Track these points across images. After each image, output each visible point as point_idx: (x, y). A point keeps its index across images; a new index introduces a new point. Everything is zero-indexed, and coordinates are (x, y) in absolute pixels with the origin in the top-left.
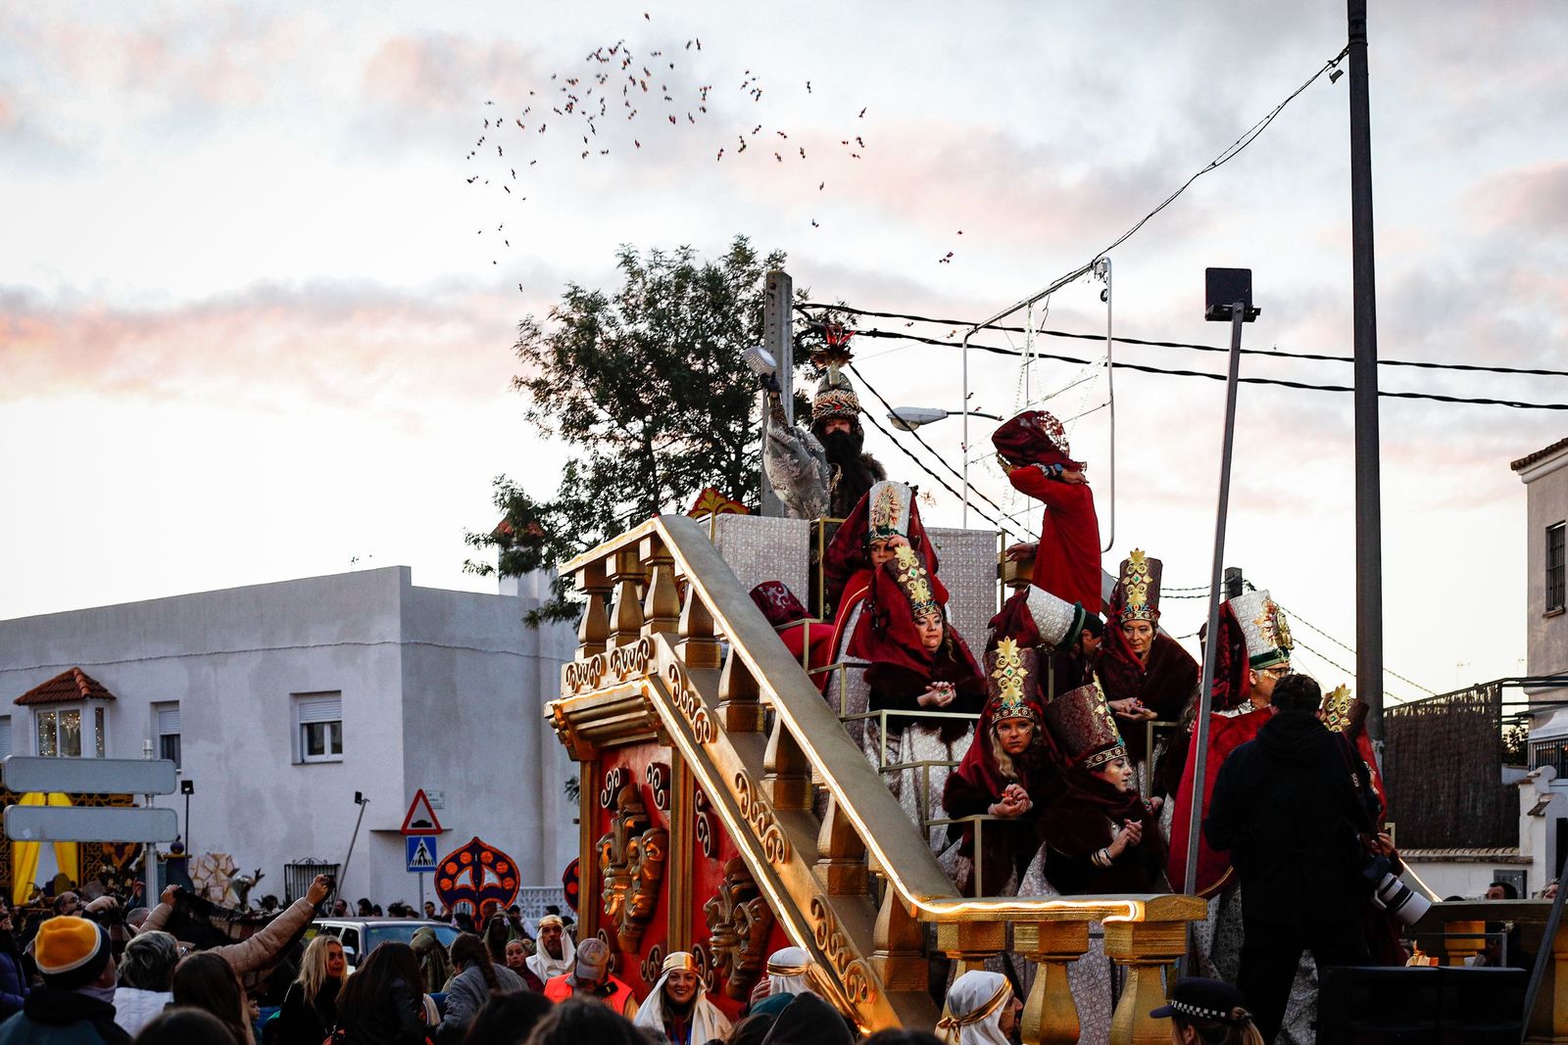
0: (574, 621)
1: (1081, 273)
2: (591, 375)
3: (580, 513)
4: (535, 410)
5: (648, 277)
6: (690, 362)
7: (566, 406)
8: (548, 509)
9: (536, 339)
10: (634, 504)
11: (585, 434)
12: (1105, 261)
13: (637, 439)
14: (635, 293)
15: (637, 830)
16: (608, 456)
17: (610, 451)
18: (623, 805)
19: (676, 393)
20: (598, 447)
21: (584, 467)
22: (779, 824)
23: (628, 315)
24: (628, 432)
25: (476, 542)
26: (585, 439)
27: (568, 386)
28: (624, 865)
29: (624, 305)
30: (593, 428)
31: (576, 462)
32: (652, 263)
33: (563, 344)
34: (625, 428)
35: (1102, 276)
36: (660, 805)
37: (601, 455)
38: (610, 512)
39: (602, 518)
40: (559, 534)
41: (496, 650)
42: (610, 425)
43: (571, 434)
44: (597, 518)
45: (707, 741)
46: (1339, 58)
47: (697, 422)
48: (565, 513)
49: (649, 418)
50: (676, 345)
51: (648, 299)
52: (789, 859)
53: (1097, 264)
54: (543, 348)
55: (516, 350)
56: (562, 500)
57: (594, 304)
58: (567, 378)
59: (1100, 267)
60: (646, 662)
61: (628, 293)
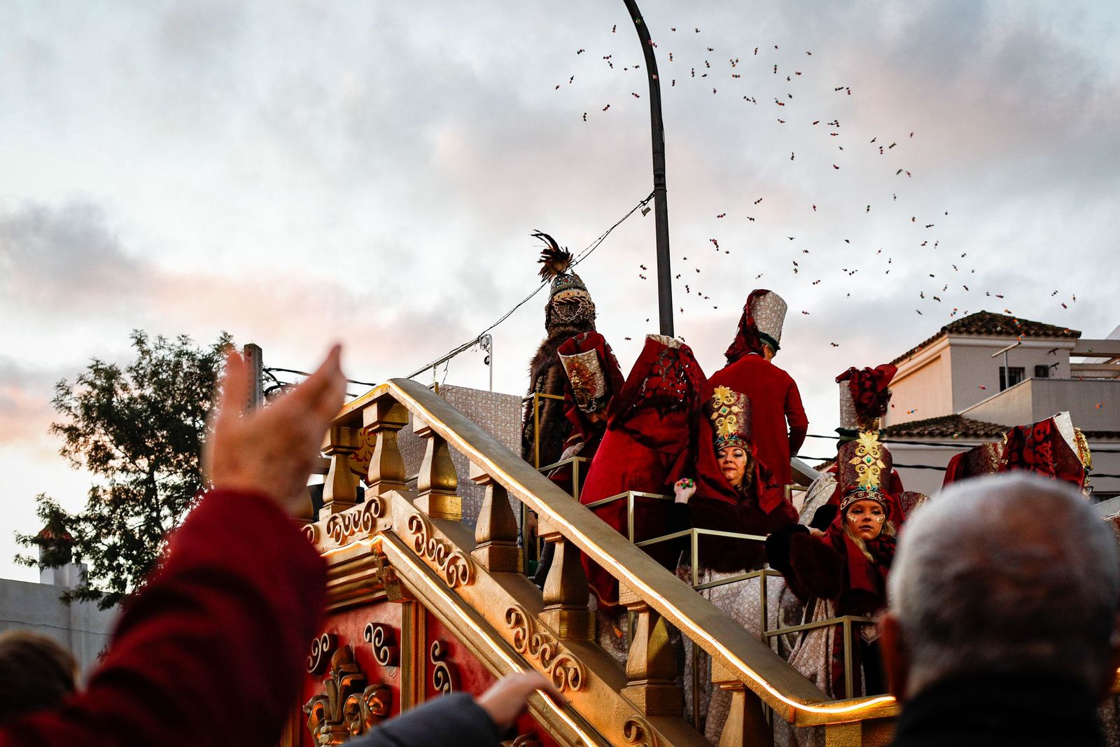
0: (98, 601)
1: (471, 345)
2: (110, 425)
3: (103, 524)
4: (68, 448)
5: (154, 355)
6: (183, 419)
7: (90, 447)
8: (78, 520)
9: (68, 397)
10: (142, 519)
11: (105, 466)
12: (488, 337)
13: (144, 471)
14: (143, 365)
15: (357, 687)
16: (122, 483)
17: (123, 479)
18: (338, 665)
19: (171, 440)
20: (115, 477)
21: (104, 491)
22: (569, 652)
23: (138, 381)
24: (137, 466)
25: (25, 541)
26: (106, 470)
27: (93, 432)
28: (340, 722)
29: (135, 374)
30: (111, 463)
31: (98, 487)
32: (158, 346)
33: (89, 401)
34: (135, 464)
35: (485, 347)
36: (383, 661)
37: (117, 482)
38: (125, 524)
39: (119, 528)
40: (86, 538)
41: (38, 623)
42: (124, 460)
43: (95, 466)
44: (115, 527)
45: (463, 583)
46: (648, 200)
47: (187, 462)
48: (91, 523)
49: (152, 457)
50: (172, 406)
51: (153, 371)
52: (586, 685)
53: (482, 338)
54: (74, 404)
55: (54, 404)
56: (89, 513)
57: (111, 374)
58: (92, 425)
59: (484, 341)
60: (374, 521)
61: (138, 366)
